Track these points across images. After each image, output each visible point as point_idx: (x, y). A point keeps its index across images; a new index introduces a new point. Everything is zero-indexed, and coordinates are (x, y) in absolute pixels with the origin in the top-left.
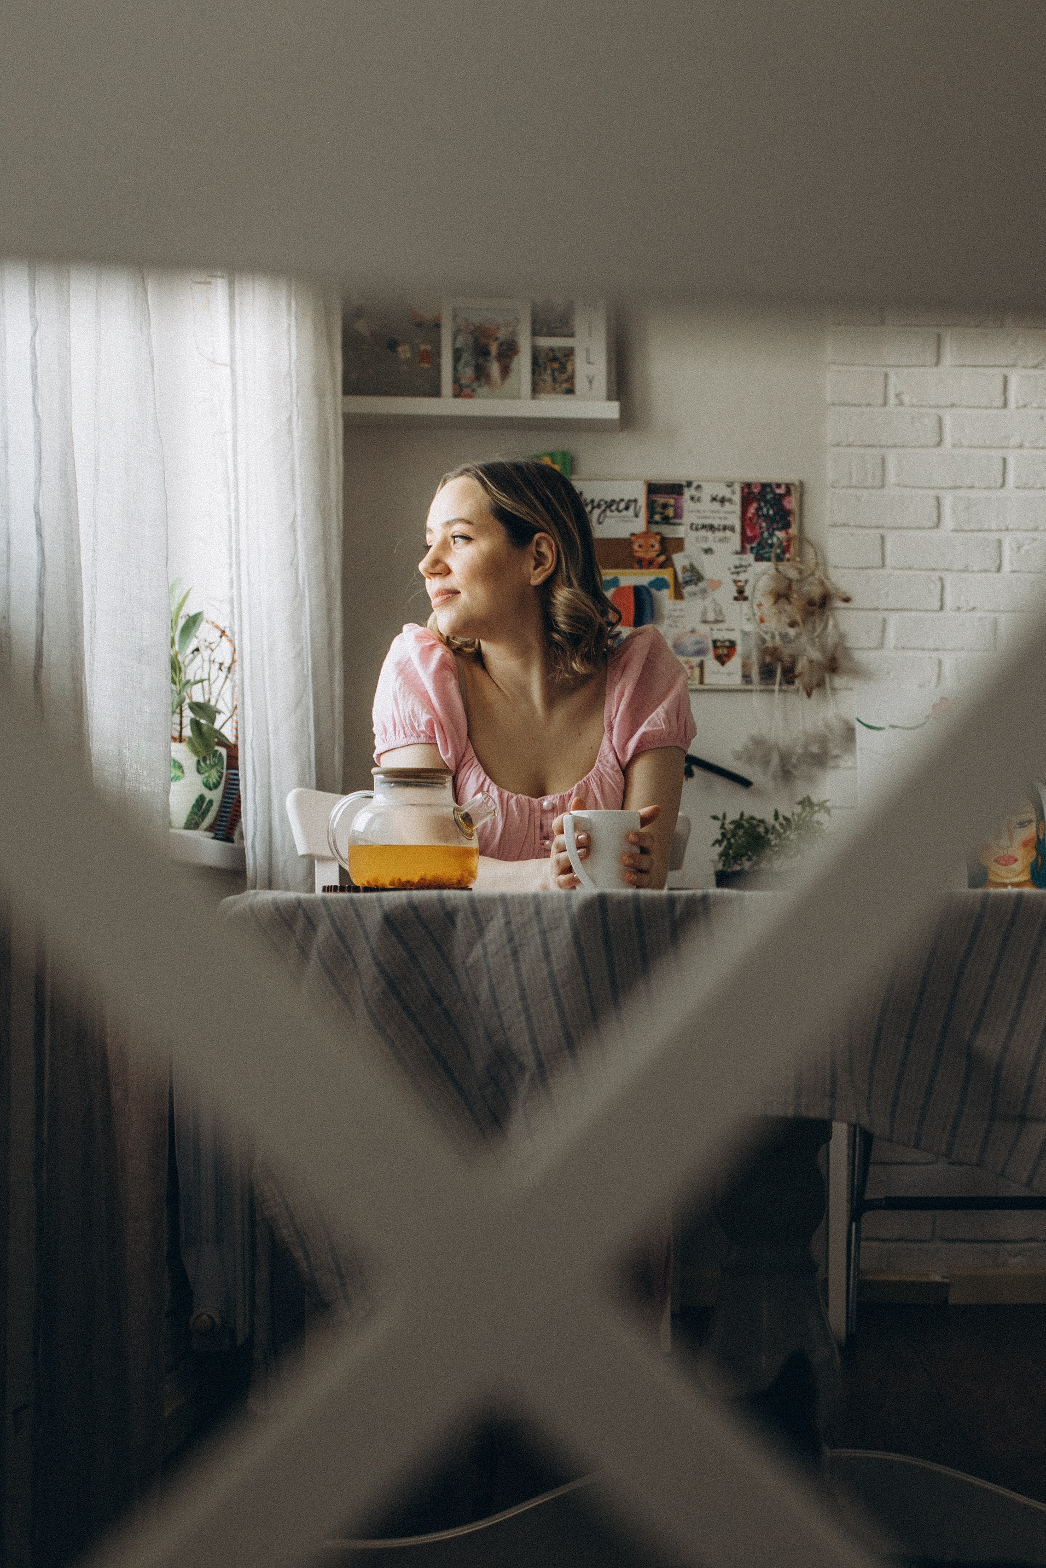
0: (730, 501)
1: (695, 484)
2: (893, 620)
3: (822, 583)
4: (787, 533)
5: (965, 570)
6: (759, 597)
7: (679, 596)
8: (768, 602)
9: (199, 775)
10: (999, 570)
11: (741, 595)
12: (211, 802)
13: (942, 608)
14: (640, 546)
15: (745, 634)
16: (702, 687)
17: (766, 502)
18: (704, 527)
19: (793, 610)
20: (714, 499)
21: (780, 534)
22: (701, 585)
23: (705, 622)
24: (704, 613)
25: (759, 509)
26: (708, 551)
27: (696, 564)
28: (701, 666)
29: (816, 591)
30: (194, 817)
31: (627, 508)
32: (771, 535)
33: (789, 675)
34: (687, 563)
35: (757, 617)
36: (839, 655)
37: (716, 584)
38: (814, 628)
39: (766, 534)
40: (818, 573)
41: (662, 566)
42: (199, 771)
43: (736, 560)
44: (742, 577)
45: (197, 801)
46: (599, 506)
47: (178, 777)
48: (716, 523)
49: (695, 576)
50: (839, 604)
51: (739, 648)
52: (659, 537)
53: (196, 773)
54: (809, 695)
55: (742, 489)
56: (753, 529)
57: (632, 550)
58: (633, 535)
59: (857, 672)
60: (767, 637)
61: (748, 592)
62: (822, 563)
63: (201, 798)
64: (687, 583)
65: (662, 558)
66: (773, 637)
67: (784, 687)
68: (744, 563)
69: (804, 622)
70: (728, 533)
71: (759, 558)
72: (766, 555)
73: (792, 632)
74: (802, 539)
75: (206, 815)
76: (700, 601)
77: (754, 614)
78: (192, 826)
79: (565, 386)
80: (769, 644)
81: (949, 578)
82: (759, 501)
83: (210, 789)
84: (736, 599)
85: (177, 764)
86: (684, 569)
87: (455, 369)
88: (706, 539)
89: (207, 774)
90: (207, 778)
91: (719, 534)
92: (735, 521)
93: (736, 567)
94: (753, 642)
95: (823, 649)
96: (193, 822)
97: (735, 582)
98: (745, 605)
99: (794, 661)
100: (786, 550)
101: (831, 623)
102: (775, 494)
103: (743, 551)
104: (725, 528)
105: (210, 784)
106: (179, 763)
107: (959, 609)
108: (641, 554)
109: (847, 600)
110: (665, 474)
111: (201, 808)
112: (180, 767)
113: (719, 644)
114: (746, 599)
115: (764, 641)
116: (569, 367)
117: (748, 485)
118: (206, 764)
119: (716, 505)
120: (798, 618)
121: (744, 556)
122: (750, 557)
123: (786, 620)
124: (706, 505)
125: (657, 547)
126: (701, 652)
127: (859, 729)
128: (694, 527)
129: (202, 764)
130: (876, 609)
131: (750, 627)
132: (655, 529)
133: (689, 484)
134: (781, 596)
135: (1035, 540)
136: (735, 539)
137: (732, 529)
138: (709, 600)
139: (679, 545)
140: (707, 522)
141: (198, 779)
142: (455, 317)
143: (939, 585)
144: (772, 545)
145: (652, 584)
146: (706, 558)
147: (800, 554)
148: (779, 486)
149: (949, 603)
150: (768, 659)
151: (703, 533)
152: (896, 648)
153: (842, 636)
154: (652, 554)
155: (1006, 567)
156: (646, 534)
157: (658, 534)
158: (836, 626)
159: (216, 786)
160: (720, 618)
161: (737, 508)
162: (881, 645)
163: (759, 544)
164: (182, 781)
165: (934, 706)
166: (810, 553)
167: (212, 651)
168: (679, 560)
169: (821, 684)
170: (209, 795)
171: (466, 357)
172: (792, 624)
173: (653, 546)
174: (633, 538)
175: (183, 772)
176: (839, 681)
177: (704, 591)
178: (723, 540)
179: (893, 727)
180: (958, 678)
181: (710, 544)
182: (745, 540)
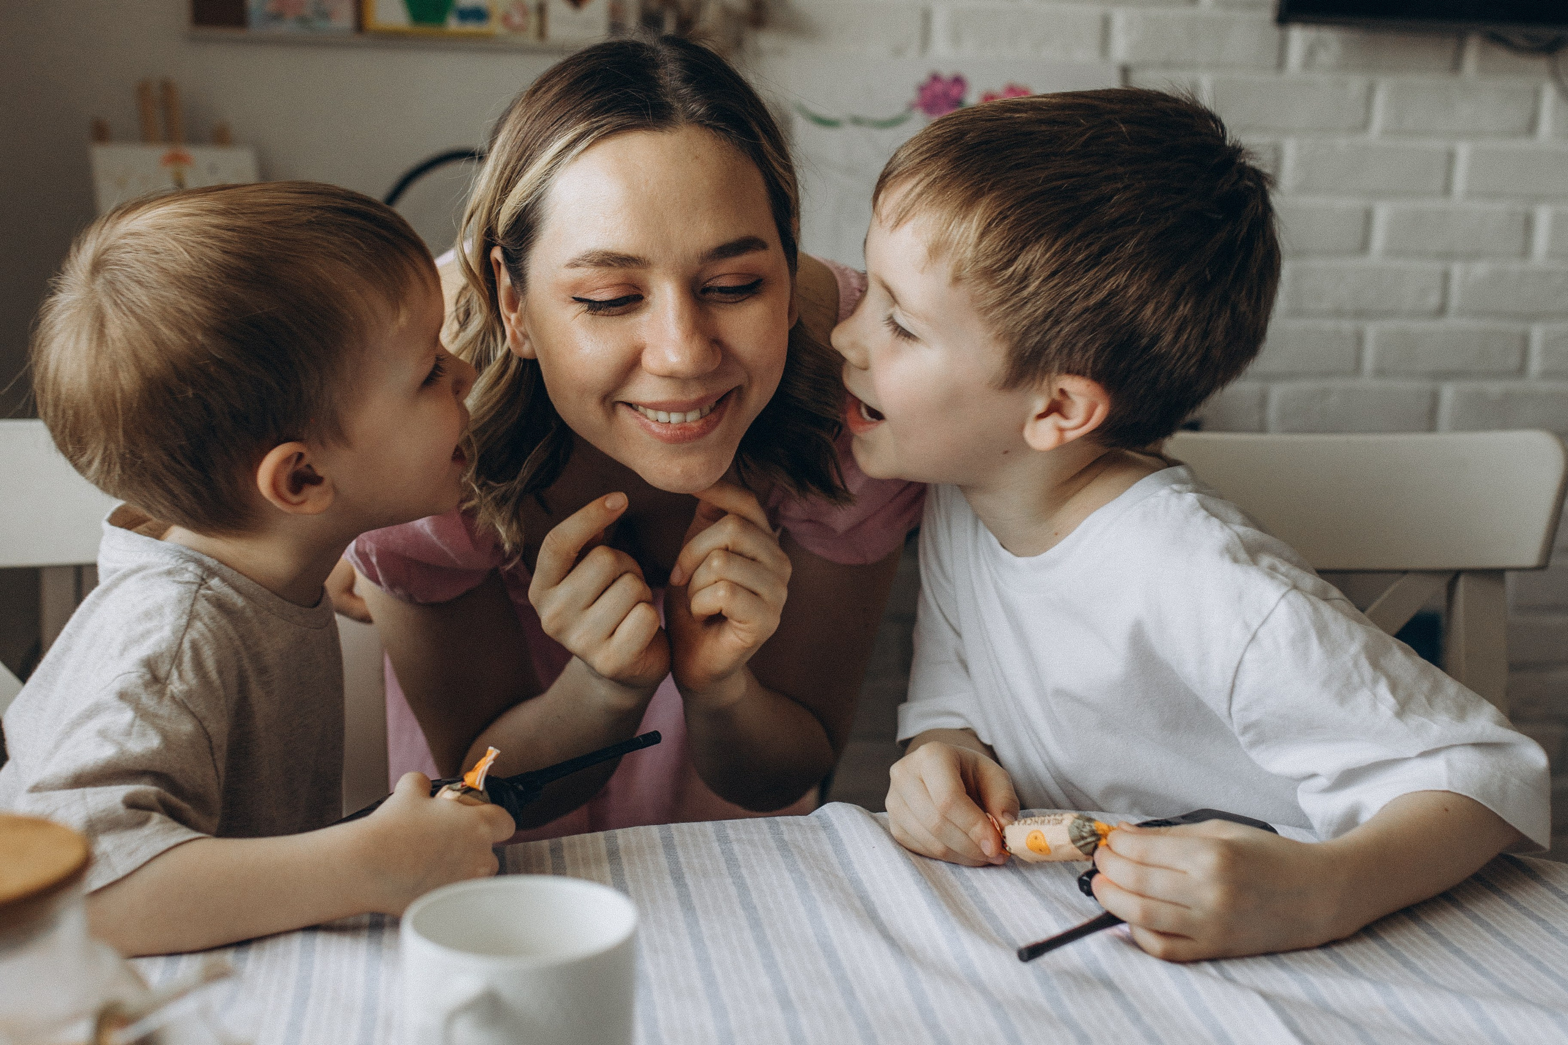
59: (798, 27)
127: (801, 125)
165: (921, 88)
176: (765, 39)
179: (857, 121)
180: (956, 38)
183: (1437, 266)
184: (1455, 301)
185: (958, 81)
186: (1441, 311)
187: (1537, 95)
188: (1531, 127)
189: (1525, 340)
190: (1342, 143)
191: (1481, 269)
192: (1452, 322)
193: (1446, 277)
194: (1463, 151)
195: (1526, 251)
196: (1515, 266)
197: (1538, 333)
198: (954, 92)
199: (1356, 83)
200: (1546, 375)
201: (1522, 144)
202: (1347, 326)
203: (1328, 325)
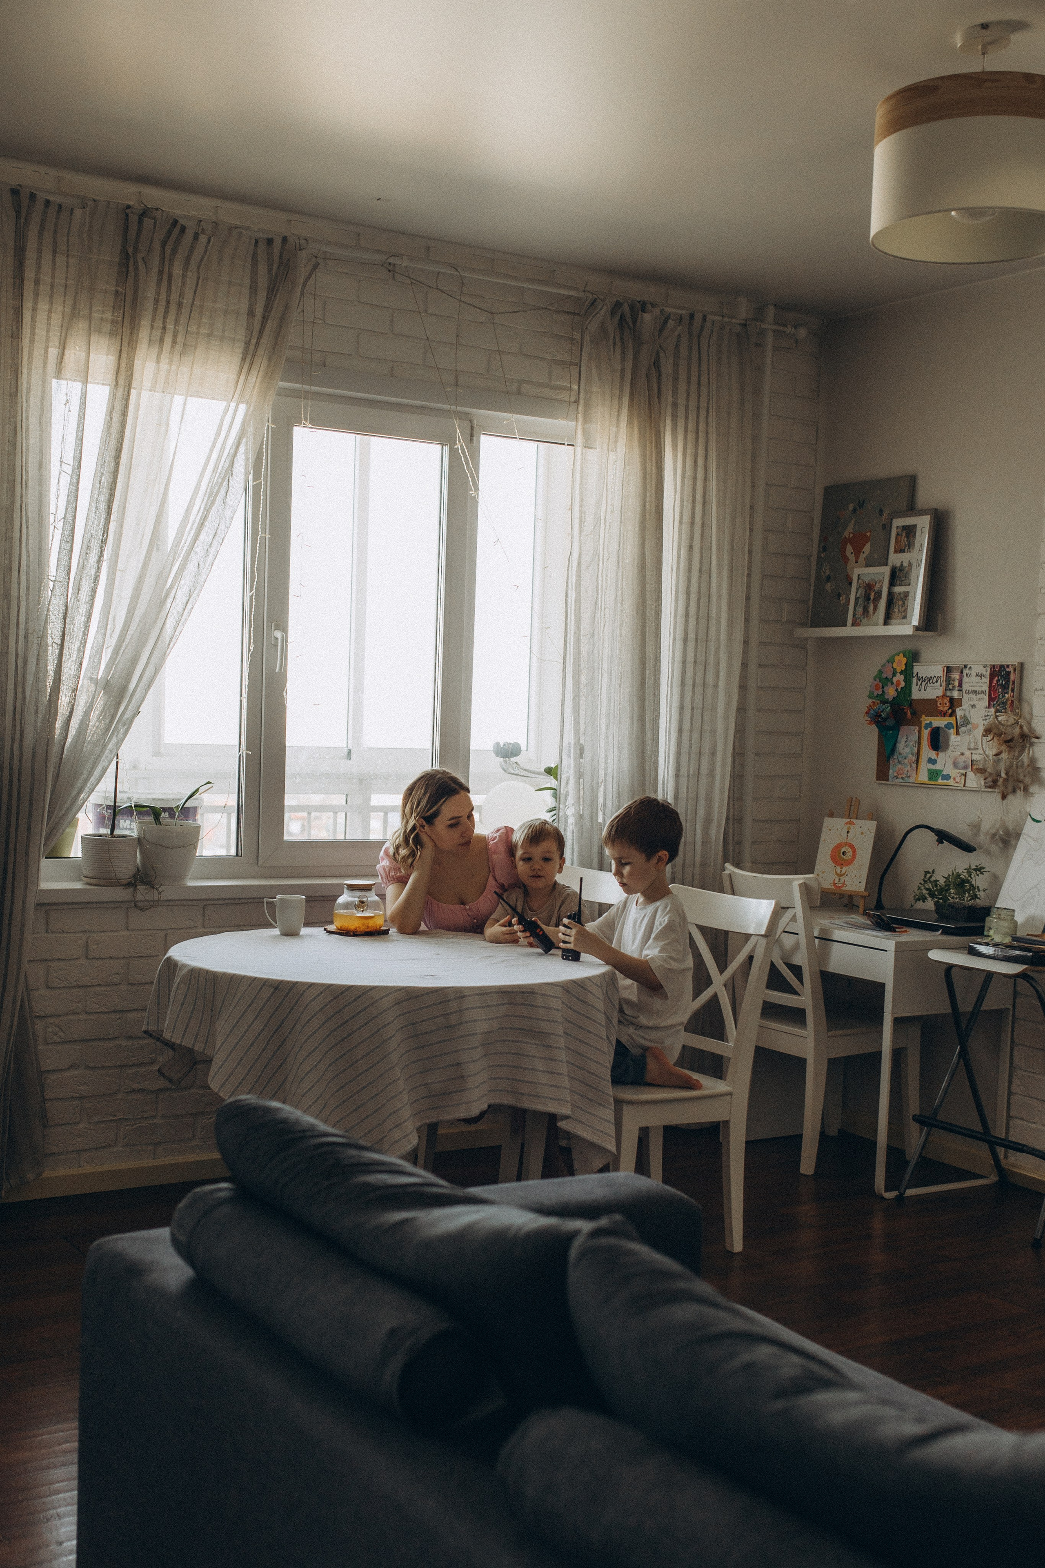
0: (985, 676)
1: (968, 667)
3: (1028, 726)
4: (1012, 696)
7: (958, 733)
14: (941, 704)
16: (964, 788)
17: (1002, 676)
18: (972, 692)
20: (977, 675)
21: (1010, 696)
22: (969, 726)
23: (969, 749)
24: (969, 744)
25: (998, 681)
26: (973, 706)
27: (967, 715)
28: (965, 775)
29: (1016, 732)
31: (937, 682)
32: (1004, 697)
34: (963, 714)
36: (1035, 771)
37: (976, 726)
39: (1001, 696)
40: (1027, 721)
41: (951, 716)
43: (986, 712)
46: (924, 681)
48: (978, 689)
49: (966, 722)
50: (1036, 740)
52: (950, 698)
55: (991, 669)
56: (995, 693)
57: (937, 706)
58: (937, 697)
64: (962, 725)
65: (951, 711)
68: (990, 713)
70: (983, 696)
71: (997, 710)
74: (1020, 698)
76: (968, 736)
79: (903, 614)
82: (998, 676)
84: (984, 735)
86: (962, 717)
87: (855, 609)
88: (973, 700)
91: (979, 696)
92: (986, 688)
93: (985, 716)
102: (1006, 671)
103: (989, 707)
104: (982, 692)
108: (941, 708)
109: (1038, 737)
110: (956, 660)
113: (975, 763)
116: (906, 603)
117: (994, 666)
119: (978, 678)
120: (1003, 749)
121: (990, 710)
122: (992, 710)
124: (974, 678)
125: (949, 704)
126: (965, 767)
128: (968, 692)
132: (948, 693)
133: (966, 666)
136: (986, 698)
137: (985, 693)
138: (972, 735)
139: (959, 702)
140: (973, 689)
142: (859, 578)
145: (946, 726)
146: (972, 711)
147: (1020, 706)
148: (1008, 666)
151: (972, 695)
154: (946, 708)
156: (944, 697)
157: (950, 696)
158: (1034, 753)
160: (976, 747)
161: (987, 680)
163: (997, 702)
166: (1025, 706)
168: (959, 712)
171: (861, 601)
173: (947, 704)
174: (938, 699)
177: (970, 731)
178: (981, 699)
181: (974, 702)
182: (991, 699)
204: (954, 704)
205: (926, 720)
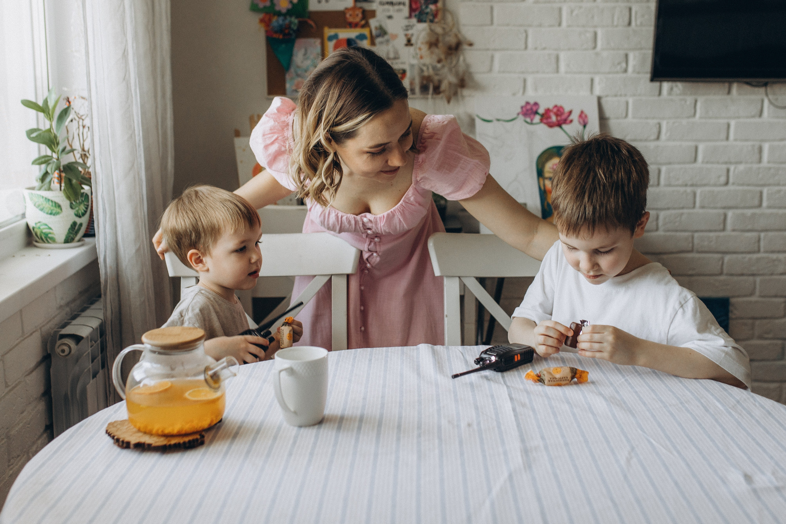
2: (498, 56)
3: (456, 36)
4: (437, 6)
5: (540, 25)
6: (419, 45)
7: (372, 44)
8: (425, 48)
9: (71, 209)
10: (560, 25)
11: (409, 43)
12: (81, 225)
13: (526, 48)
14: (351, 15)
15: (412, 66)
18: (387, 3)
19: (439, 52)
21: (432, 7)
22: (386, 37)
24: (388, 53)
26: (390, 17)
27: (383, 25)
29: (452, 40)
30: (70, 235)
32: (427, 7)
33: (437, 90)
34: (377, 24)
35: (419, 56)
36: (466, 78)
37: (395, 37)
38: (451, 63)
39: (424, 7)
40: (455, 30)
41: (363, 26)
42: (71, 208)
43: (406, 22)
44: (410, 32)
45: (71, 226)
47: (59, 212)
48: (395, 1)
49: (382, 32)
50: (466, 47)
51: (408, 74)
52: (361, 10)
53: (70, 209)
54: (449, 102)
56: (416, 3)
57: (345, 18)
58: (346, 8)
59: (477, 87)
60: (425, 68)
61: (413, 41)
62: (456, 23)
63: (74, 224)
64: (378, 36)
65: (363, 22)
66: (428, 68)
67: (435, 96)
68: (411, 24)
69: (446, 58)
70: (401, 7)
71: (420, 21)
72: (424, 19)
73: (439, 65)
74: (445, 10)
75: (78, 233)
76: (385, 47)
77: (417, 54)
78: (69, 240)
80: (426, 74)
81: (530, 31)
83: (80, 217)
84: (406, 45)
85: (57, 205)
86: (376, 28)
88: (389, 10)
89: (77, 209)
90: (77, 211)
91: (396, 7)
93: (406, 27)
94: (416, 72)
95: (457, 74)
96: (70, 238)
97: (406, 35)
98: (411, 49)
99: (440, 82)
100: (435, 15)
101: (461, 58)
103: (410, 17)
104: (400, 3)
105: (79, 214)
106: (58, 204)
107: (536, 49)
108: (351, 20)
109: (471, 45)
111: (75, 229)
112: (59, 206)
114: (412, 45)
115: (422, 71)
118: (77, 203)
120: (443, 57)
121: (411, 20)
122: (414, 21)
123: (435, 58)
125: (360, 15)
127: (478, 122)
128: (382, 4)
129: (74, 203)
130: (488, 50)
131: (415, 62)
132: (359, 5)
134: (433, 44)
135: (580, 7)
136: (406, 10)
137: (404, 4)
138: (390, 46)
139: (373, 14)
140: (389, 0)
141: (72, 212)
143: (524, 35)
144: (427, 13)
145: (357, 37)
146: (389, 22)
147: (444, 18)
149: (530, 45)
150: (425, 82)
151: (387, 7)
152: (499, 72)
153: (468, 66)
154: (357, 19)
155: (564, 24)
156: (354, 8)
157: (361, 8)
158: (464, 60)
159: (84, 214)
160: (397, 56)
162: (490, 70)
163: (420, 12)
164: (61, 215)
165: (522, 107)
166: (449, 18)
167: (83, 120)
168: (373, 23)
169: (456, 94)
170: (78, 221)
172: (439, 61)
173: (357, 15)
174: (347, 11)
175: (61, 209)
176: (466, 92)
177: (388, 41)
178: (399, 11)
179: (498, 120)
180: (536, 89)
181: (391, 13)
182: (412, 10)
183: (724, 167)
184: (731, 180)
185: (536, 104)
186: (727, 183)
187: (763, 101)
188: (761, 114)
189: (761, 193)
190: (684, 122)
191: (741, 167)
192: (730, 187)
193: (728, 171)
194: (733, 123)
195: (760, 161)
196: (755, 166)
197: (765, 191)
198: (534, 108)
199: (690, 100)
200: (769, 207)
201: (757, 120)
202: (689, 189)
203: (682, 189)
204: (368, 15)
205: (329, 32)
